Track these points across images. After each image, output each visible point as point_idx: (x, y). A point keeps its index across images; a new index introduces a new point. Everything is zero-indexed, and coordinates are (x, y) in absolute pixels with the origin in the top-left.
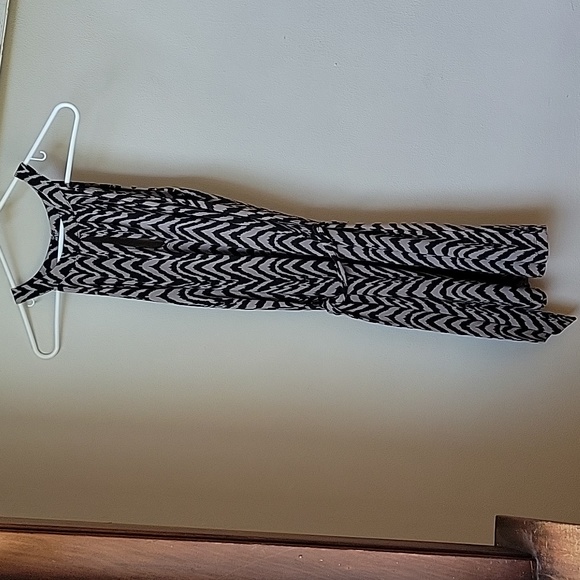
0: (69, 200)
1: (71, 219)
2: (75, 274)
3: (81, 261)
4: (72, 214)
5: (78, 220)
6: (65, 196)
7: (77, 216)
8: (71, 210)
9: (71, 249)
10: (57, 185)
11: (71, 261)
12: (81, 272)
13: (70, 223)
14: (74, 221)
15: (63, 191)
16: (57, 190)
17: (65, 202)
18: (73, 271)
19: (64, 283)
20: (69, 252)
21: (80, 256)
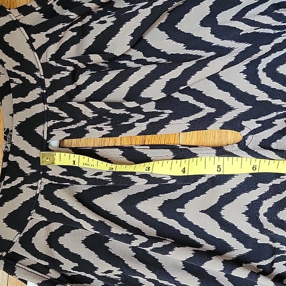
0: (40, 51)
1: (34, 95)
2: (41, 225)
3: (48, 193)
4: (41, 83)
5: (51, 99)
6: (31, 41)
7: (51, 91)
8: (40, 74)
9: (24, 166)
10: (15, 15)
11: (27, 193)
12: (52, 217)
13: (29, 105)
14: (42, 99)
15: (27, 28)
16: (13, 25)
17: (30, 56)
18: (36, 218)
19: (17, 249)
20: (21, 173)
21: (46, 181)
